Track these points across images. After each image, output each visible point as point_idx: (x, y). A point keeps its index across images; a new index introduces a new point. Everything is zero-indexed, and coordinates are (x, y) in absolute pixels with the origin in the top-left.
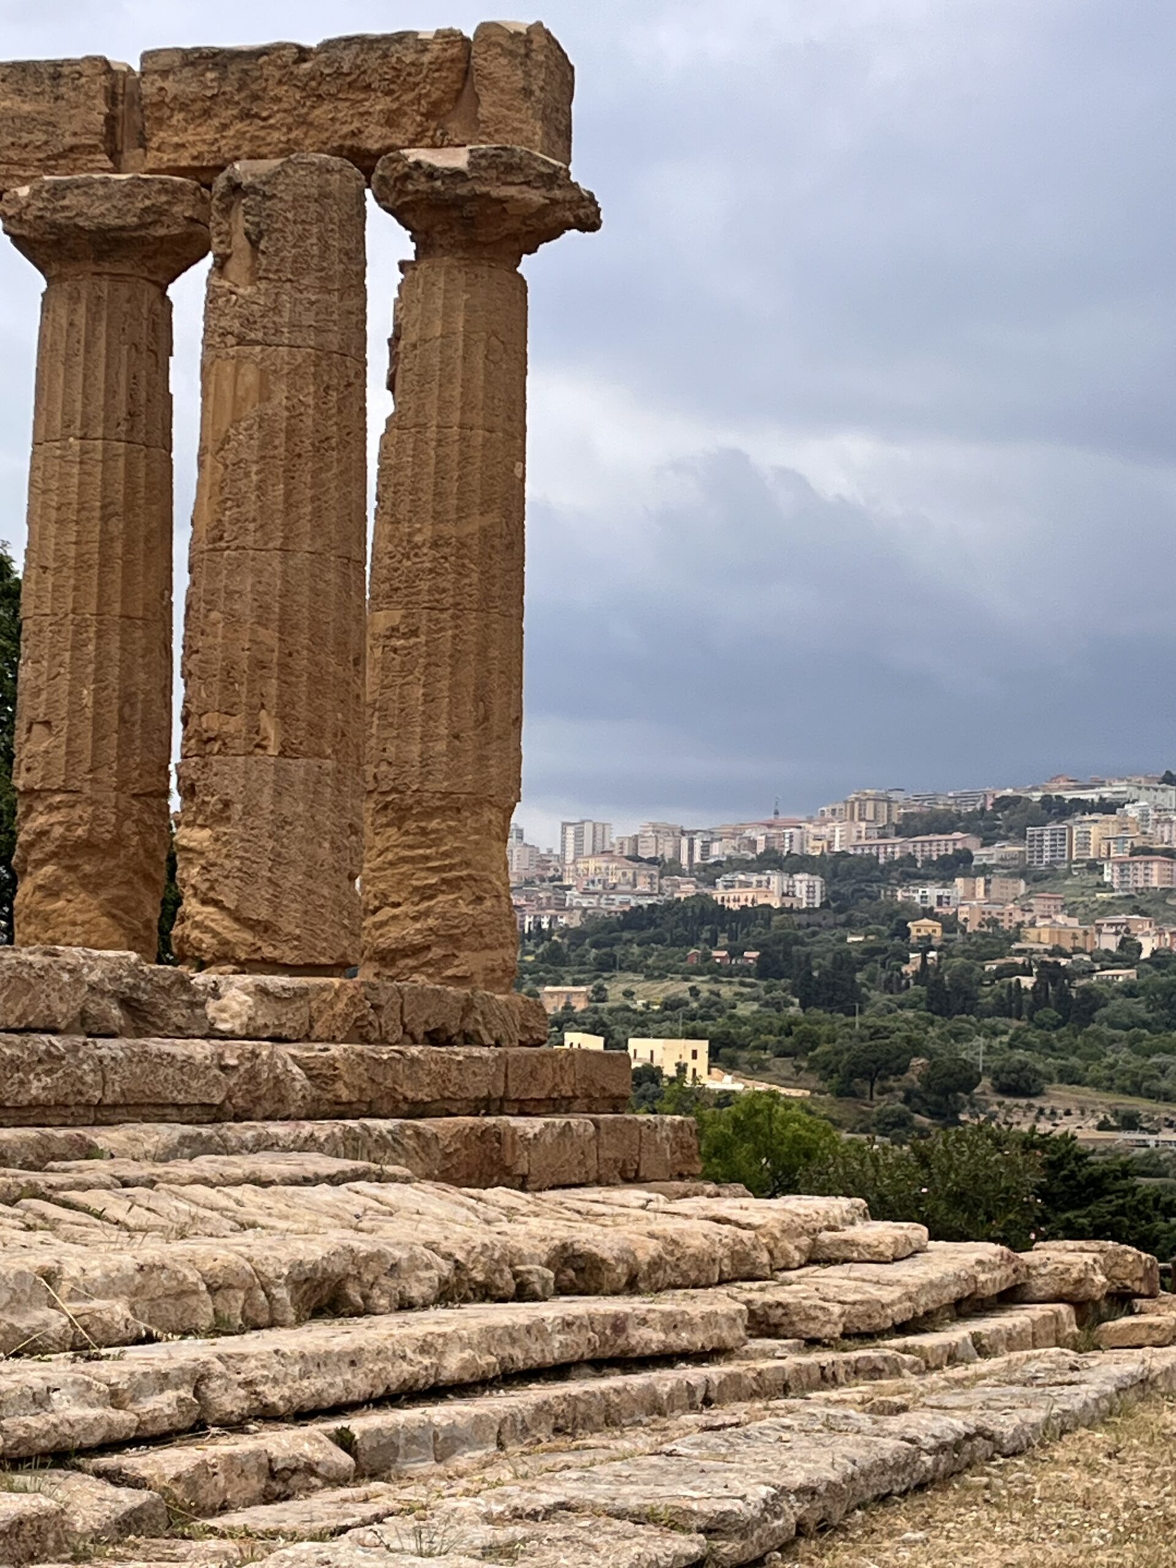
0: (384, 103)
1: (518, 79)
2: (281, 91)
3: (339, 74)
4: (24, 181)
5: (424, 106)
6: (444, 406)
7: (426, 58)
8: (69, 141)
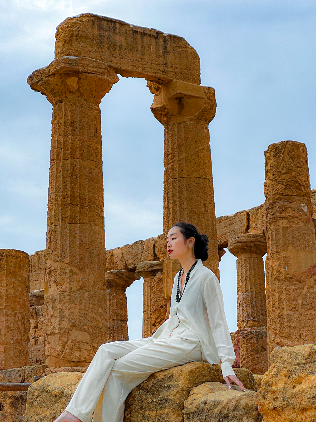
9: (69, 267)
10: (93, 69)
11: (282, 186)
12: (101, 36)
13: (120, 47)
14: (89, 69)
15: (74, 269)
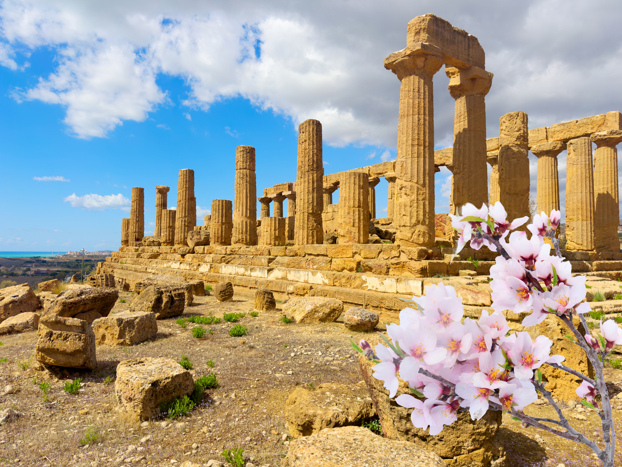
0: (591, 126)
1: (614, 119)
2: (574, 127)
3: (583, 123)
4: (534, 145)
5: (598, 126)
6: (604, 168)
7: (598, 119)
8: (541, 139)
9: (416, 185)
10: (436, 53)
11: (514, 139)
13: (447, 40)
14: (434, 52)
15: (420, 187)
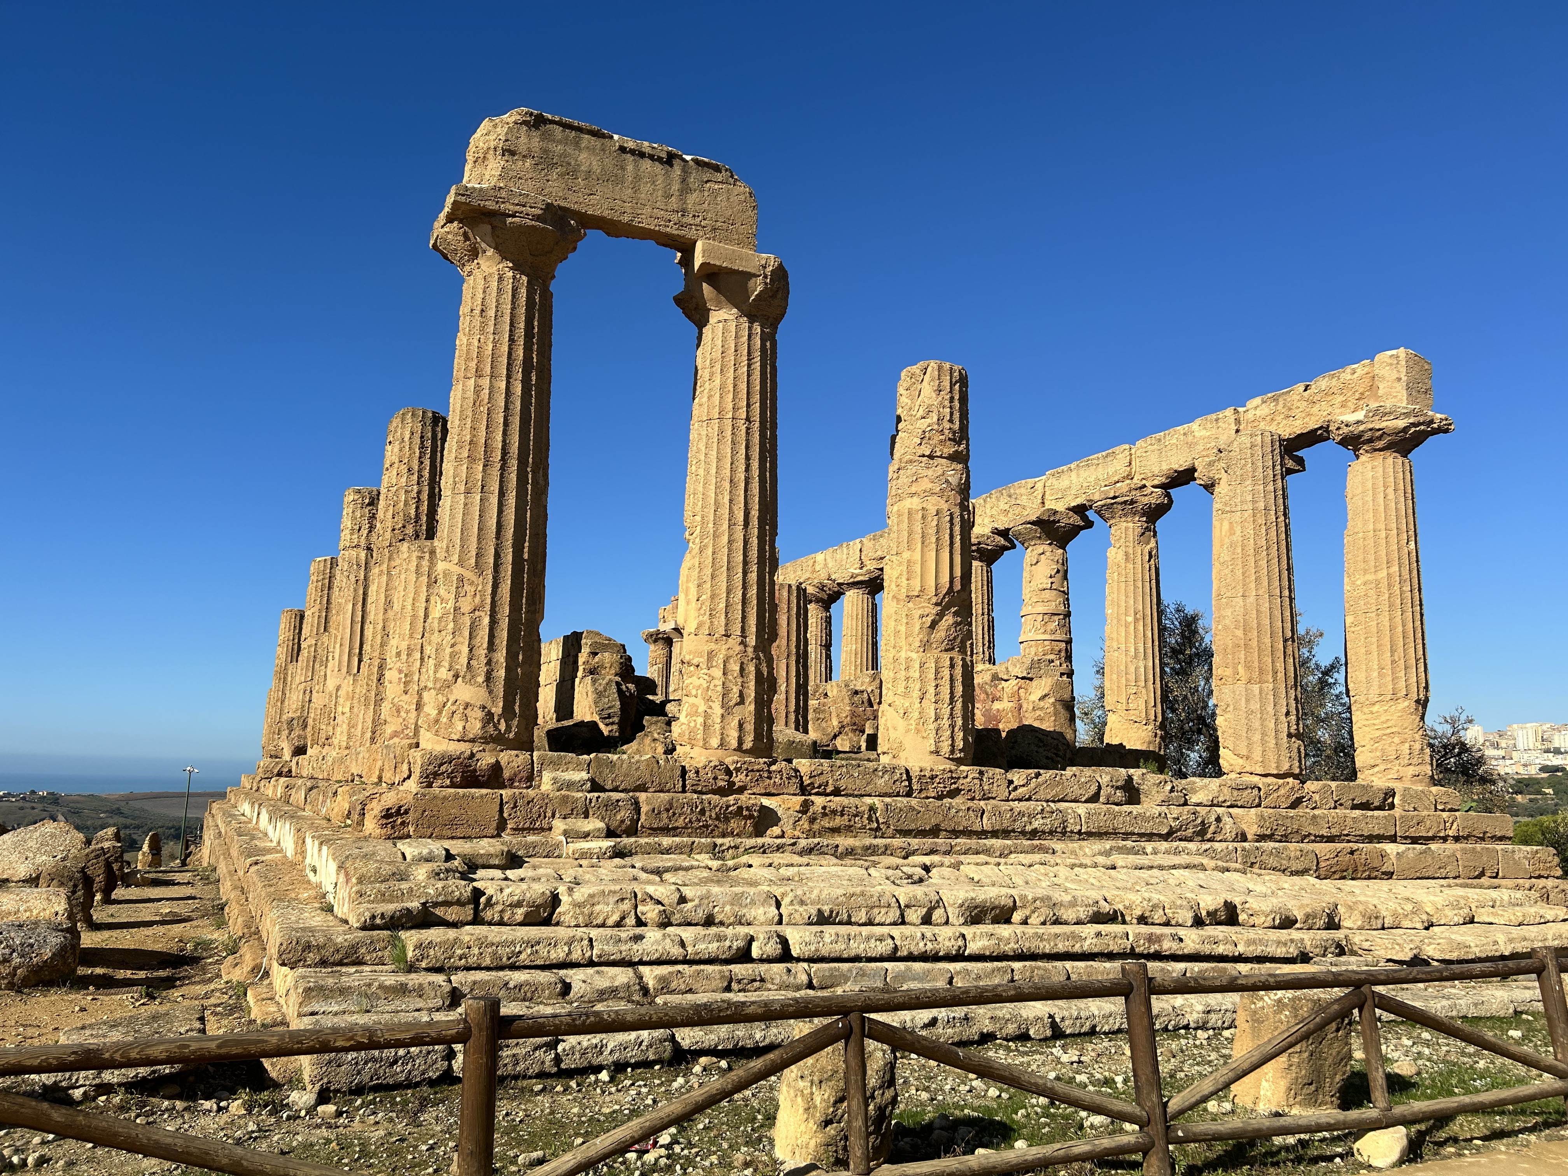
0: (1339, 399)
1: (1395, 375)
2: (1299, 404)
3: (1320, 391)
5: (1357, 396)
9: (458, 571)
10: (519, 209)
12: (545, 151)
13: (588, 173)
14: (511, 207)
15: (468, 575)
